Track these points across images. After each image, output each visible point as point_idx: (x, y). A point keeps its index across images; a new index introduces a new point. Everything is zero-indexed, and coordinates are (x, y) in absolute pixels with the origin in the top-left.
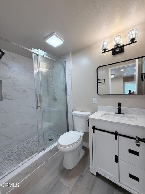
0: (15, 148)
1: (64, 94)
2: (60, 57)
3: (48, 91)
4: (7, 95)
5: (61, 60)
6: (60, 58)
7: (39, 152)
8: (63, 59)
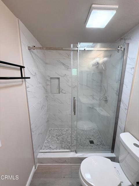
0: (65, 130)
1: (115, 97)
2: (122, 37)
3: (101, 86)
4: (63, 90)
5: (123, 41)
6: (122, 39)
7: (71, 151)
8: (125, 40)
